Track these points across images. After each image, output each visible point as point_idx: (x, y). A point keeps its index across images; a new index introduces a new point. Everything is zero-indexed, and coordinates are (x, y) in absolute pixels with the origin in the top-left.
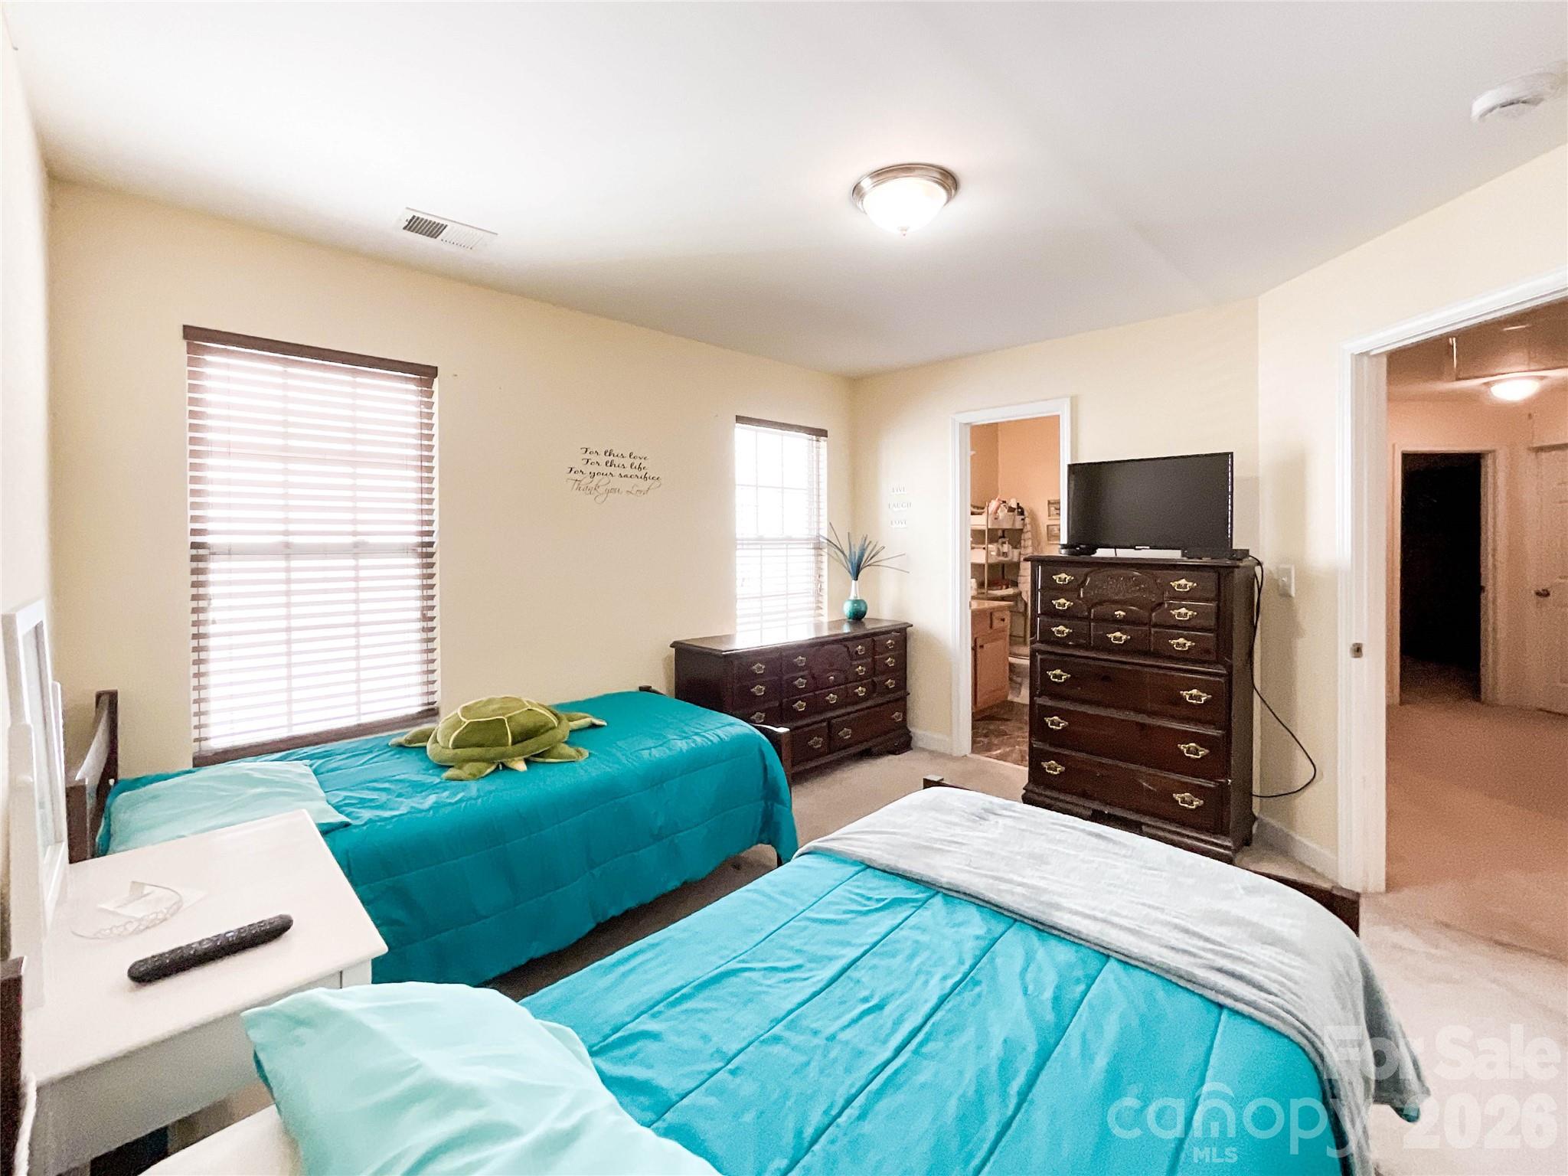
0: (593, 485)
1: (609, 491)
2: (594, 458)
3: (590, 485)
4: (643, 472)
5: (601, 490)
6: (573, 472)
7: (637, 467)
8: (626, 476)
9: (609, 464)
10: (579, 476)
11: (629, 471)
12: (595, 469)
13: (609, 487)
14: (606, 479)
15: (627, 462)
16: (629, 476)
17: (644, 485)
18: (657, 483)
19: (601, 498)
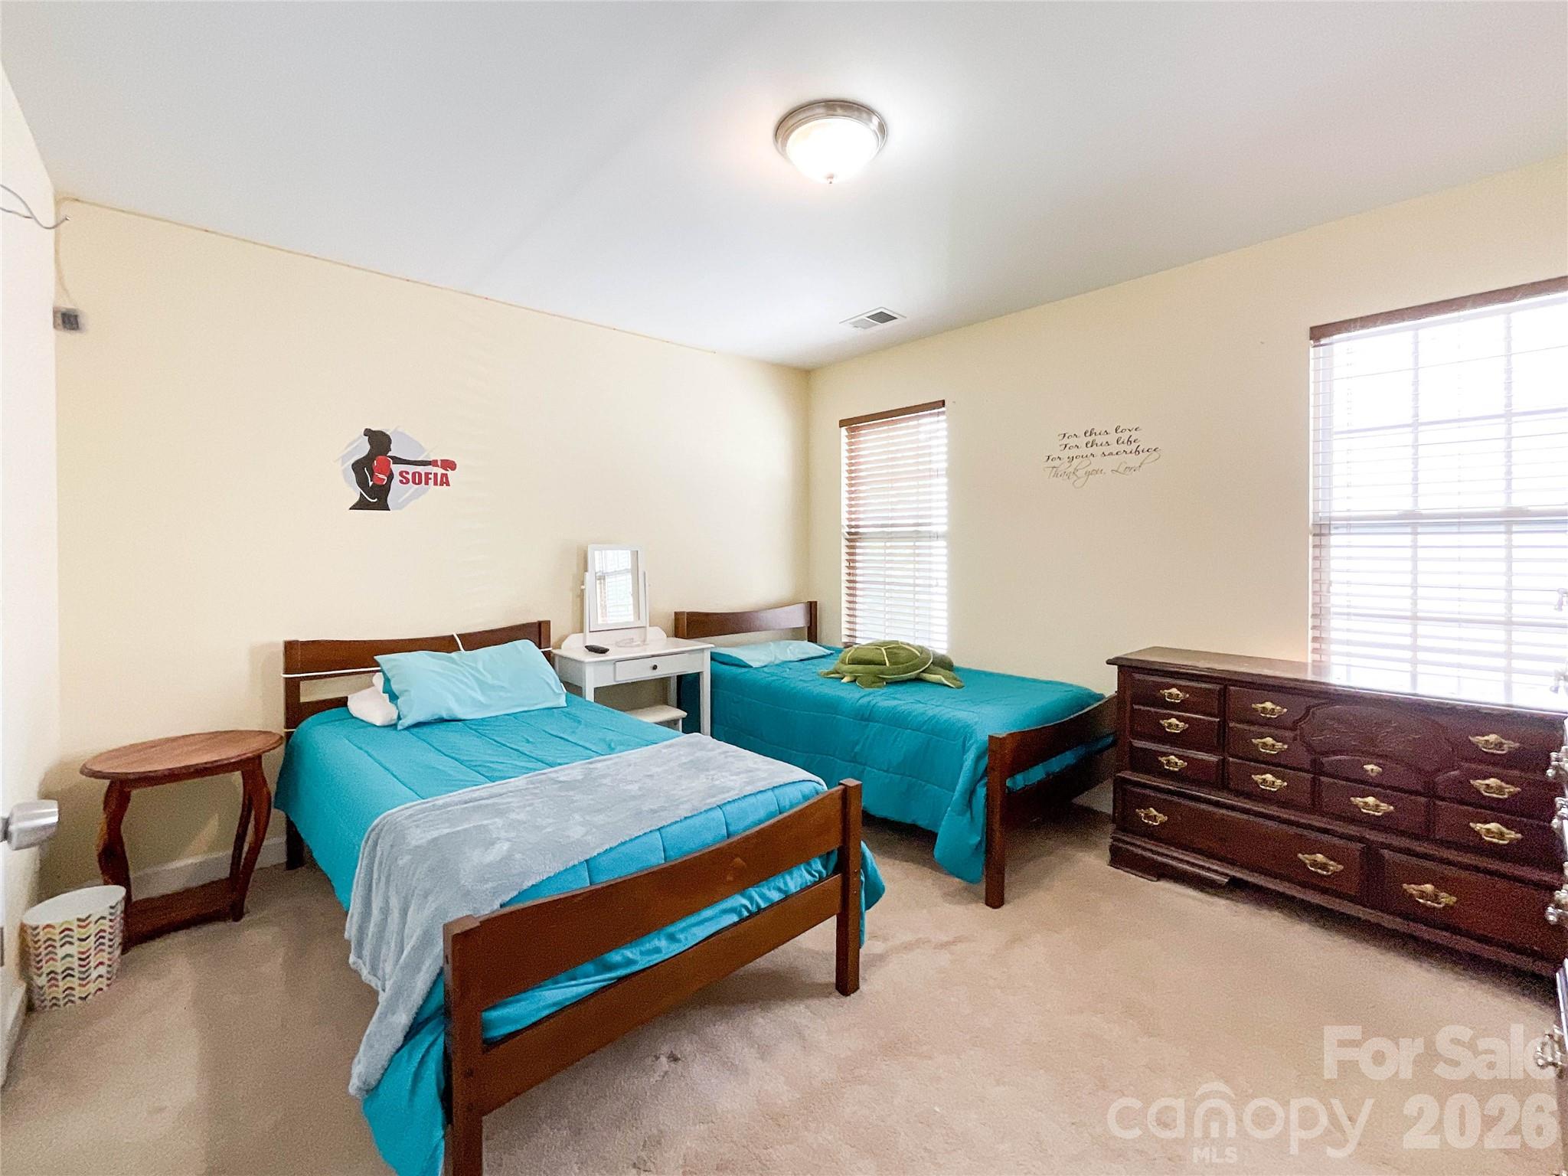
0: (1071, 469)
1: (1089, 474)
2: (1072, 442)
3: (1068, 471)
4: (1134, 446)
5: (1080, 473)
6: (1050, 460)
7: (1126, 441)
8: (1111, 454)
9: (1089, 445)
10: (1057, 463)
11: (1115, 447)
12: (1074, 452)
13: (1090, 469)
14: (1086, 462)
15: (1112, 438)
16: (1115, 453)
17: (1133, 460)
18: (1155, 455)
19: (1079, 483)
